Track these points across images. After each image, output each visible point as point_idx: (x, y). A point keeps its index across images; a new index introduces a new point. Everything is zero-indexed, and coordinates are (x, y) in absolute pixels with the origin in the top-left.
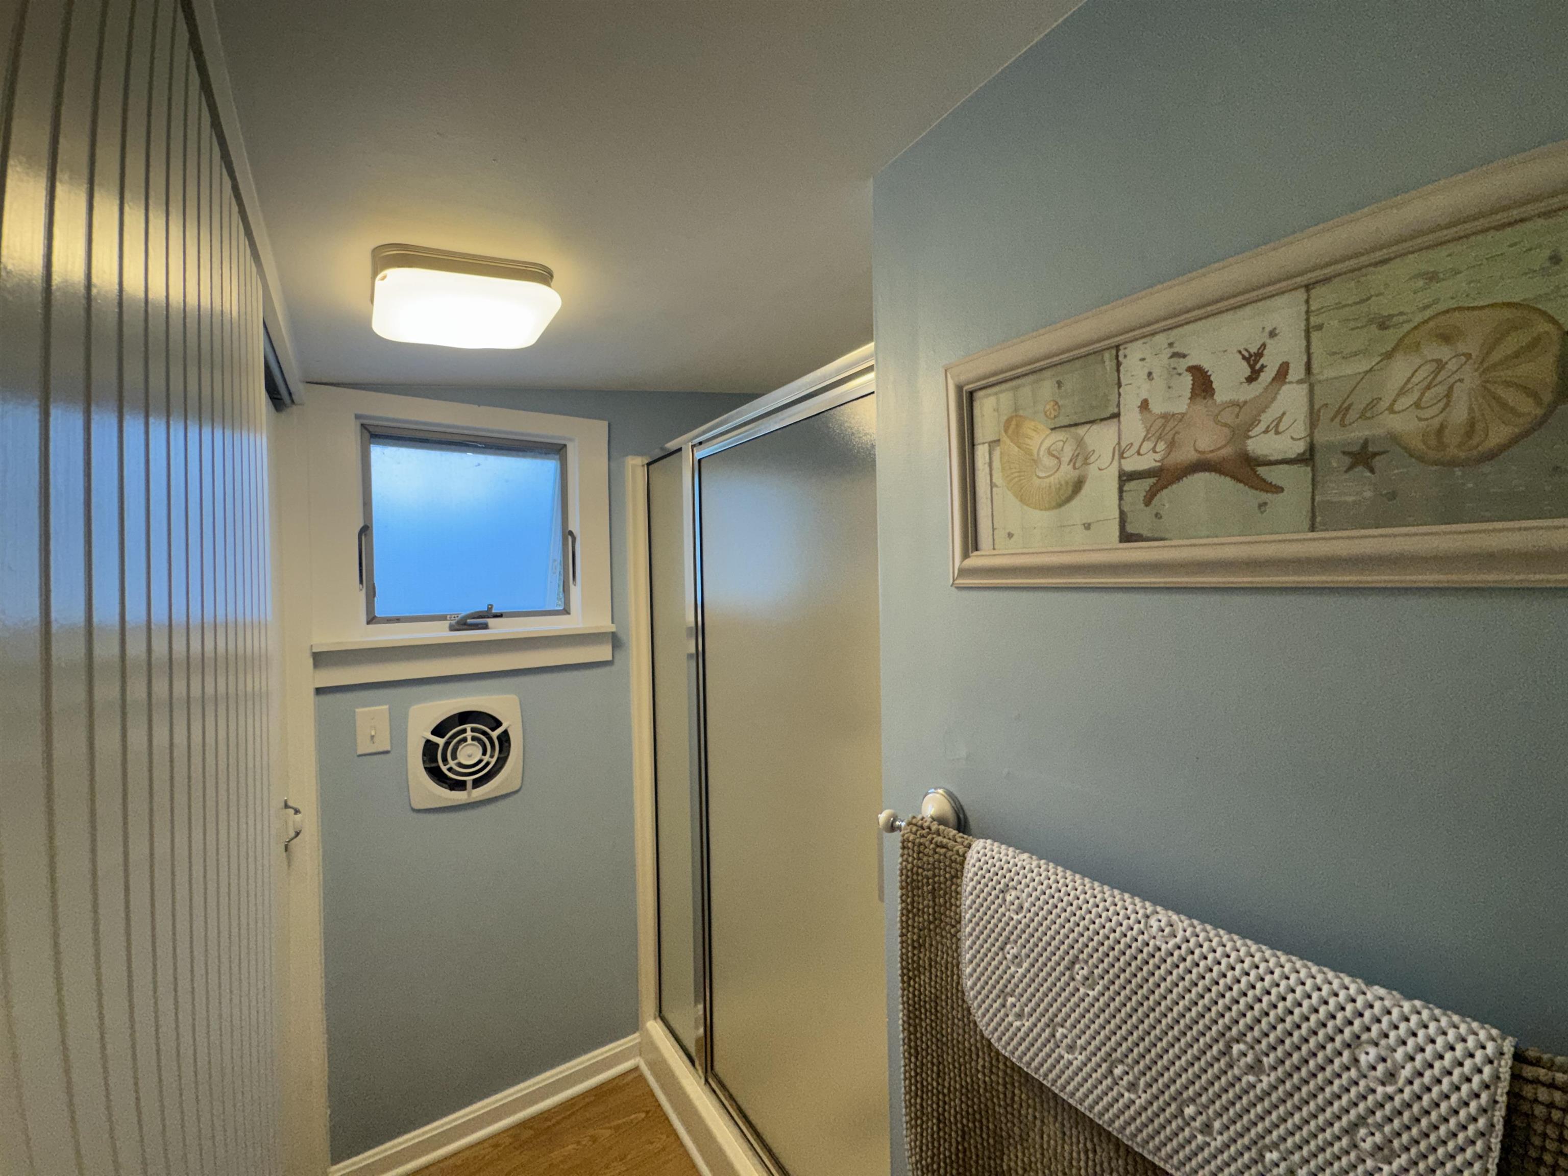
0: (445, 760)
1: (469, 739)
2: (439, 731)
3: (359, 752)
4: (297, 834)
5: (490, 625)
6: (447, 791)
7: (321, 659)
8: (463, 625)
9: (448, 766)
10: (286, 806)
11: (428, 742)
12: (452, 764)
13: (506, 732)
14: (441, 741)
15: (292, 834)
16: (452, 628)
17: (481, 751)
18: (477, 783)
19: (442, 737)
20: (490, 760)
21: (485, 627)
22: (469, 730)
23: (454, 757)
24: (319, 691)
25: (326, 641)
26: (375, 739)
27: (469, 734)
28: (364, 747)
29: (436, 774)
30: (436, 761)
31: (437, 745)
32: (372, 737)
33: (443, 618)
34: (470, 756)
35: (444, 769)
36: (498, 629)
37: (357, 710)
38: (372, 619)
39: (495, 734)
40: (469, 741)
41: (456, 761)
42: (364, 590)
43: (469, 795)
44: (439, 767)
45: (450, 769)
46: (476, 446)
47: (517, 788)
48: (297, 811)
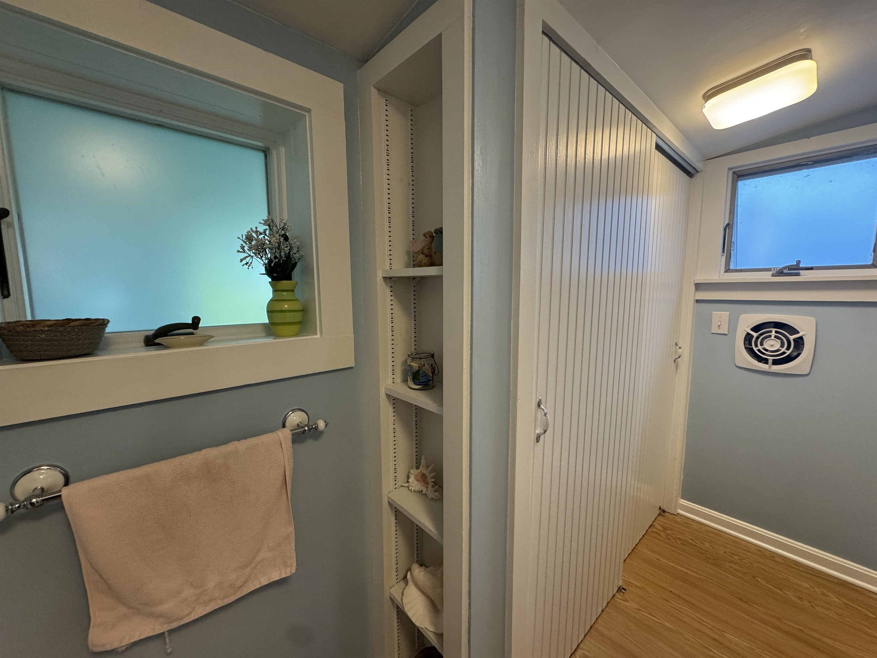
0: (756, 346)
1: (773, 336)
2: (756, 329)
3: (712, 332)
4: (679, 357)
5: (801, 274)
6: (756, 362)
7: (698, 286)
8: (780, 273)
9: (758, 348)
10: (676, 345)
11: (748, 334)
12: (760, 347)
13: (801, 338)
14: (755, 335)
15: (678, 357)
16: (773, 275)
17: (780, 345)
18: (776, 362)
19: (756, 332)
20: (786, 351)
21: (798, 274)
22: (774, 331)
23: (762, 344)
24: (697, 301)
25: (701, 278)
26: (720, 327)
27: (773, 334)
28: (715, 330)
29: (751, 351)
30: (751, 345)
31: (753, 336)
32: (719, 326)
33: (769, 270)
34: (772, 346)
35: (755, 349)
36: (806, 276)
37: (713, 312)
38: (728, 270)
39: (792, 338)
40: (773, 338)
41: (763, 347)
42: (725, 256)
43: (770, 367)
44: (752, 349)
45: (759, 350)
46: (807, 164)
47: (806, 373)
48: (680, 348)
